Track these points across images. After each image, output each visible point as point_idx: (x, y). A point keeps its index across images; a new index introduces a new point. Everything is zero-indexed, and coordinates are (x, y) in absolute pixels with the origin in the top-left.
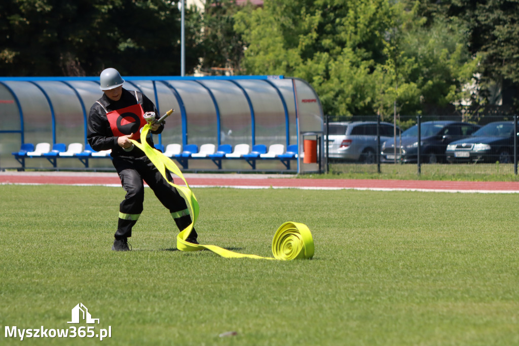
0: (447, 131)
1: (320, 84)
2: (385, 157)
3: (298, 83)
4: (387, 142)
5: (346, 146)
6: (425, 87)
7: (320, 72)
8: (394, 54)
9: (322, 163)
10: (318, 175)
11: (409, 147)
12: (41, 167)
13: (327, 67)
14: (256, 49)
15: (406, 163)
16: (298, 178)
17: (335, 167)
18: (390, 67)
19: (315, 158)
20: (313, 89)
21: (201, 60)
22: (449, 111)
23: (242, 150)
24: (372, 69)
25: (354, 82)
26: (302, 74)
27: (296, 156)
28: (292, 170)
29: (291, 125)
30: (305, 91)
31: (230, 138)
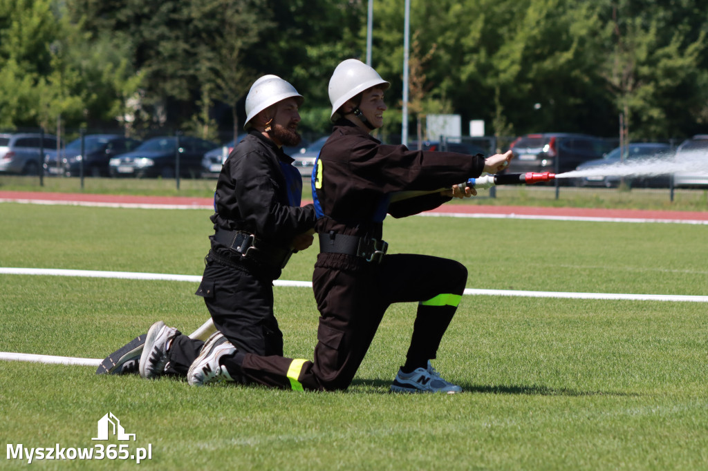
0: (110, 146)
2: (47, 170)
4: (49, 155)
5: (9, 158)
6: (90, 101)
8: (61, 67)
11: (73, 161)
15: (70, 176)
18: (55, 79)
22: (114, 126)
24: (36, 82)
25: (19, 94)
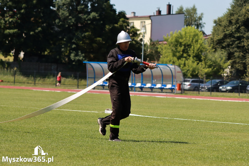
0: (219, 83)
1: (183, 67)
2: (201, 90)
3: (176, 67)
4: (202, 85)
5: (190, 86)
6: (214, 70)
7: (183, 64)
8: (205, 60)
9: (182, 91)
10: (181, 94)
11: (208, 87)
12: (100, 89)
13: (185, 62)
14: (164, 56)
15: (207, 92)
16: (175, 95)
17: (186, 92)
18: (203, 63)
19: (180, 89)
20: (180, 69)
21: (148, 59)
22: (220, 77)
23: (159, 86)
24: (198, 64)
25: (193, 67)
26: (178, 64)
27: (175, 88)
28: (173, 92)
29: (174, 79)
30: (178, 69)
31: (155, 82)
